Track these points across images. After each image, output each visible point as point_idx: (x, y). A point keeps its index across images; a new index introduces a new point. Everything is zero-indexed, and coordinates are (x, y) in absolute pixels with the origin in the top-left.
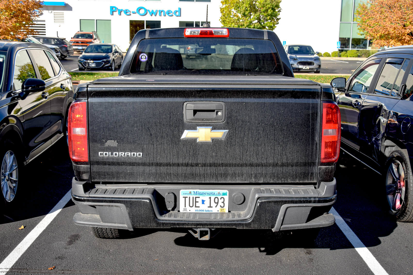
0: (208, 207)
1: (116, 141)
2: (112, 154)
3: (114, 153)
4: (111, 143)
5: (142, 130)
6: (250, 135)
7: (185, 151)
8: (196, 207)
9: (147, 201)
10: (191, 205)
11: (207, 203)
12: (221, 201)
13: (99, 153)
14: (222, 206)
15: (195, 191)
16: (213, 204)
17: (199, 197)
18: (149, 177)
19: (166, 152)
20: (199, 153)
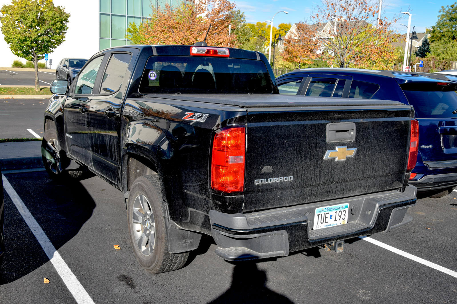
0: (334, 221)
1: (271, 167)
2: (267, 181)
3: (269, 179)
4: (267, 169)
5: (294, 154)
6: (370, 151)
7: (326, 171)
8: (326, 222)
9: (305, 223)
10: (322, 222)
11: (333, 218)
12: (343, 213)
13: (256, 180)
14: (344, 218)
15: (326, 207)
16: (338, 218)
17: (328, 213)
18: (294, 201)
19: (311, 173)
20: (335, 172)
